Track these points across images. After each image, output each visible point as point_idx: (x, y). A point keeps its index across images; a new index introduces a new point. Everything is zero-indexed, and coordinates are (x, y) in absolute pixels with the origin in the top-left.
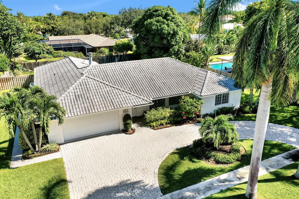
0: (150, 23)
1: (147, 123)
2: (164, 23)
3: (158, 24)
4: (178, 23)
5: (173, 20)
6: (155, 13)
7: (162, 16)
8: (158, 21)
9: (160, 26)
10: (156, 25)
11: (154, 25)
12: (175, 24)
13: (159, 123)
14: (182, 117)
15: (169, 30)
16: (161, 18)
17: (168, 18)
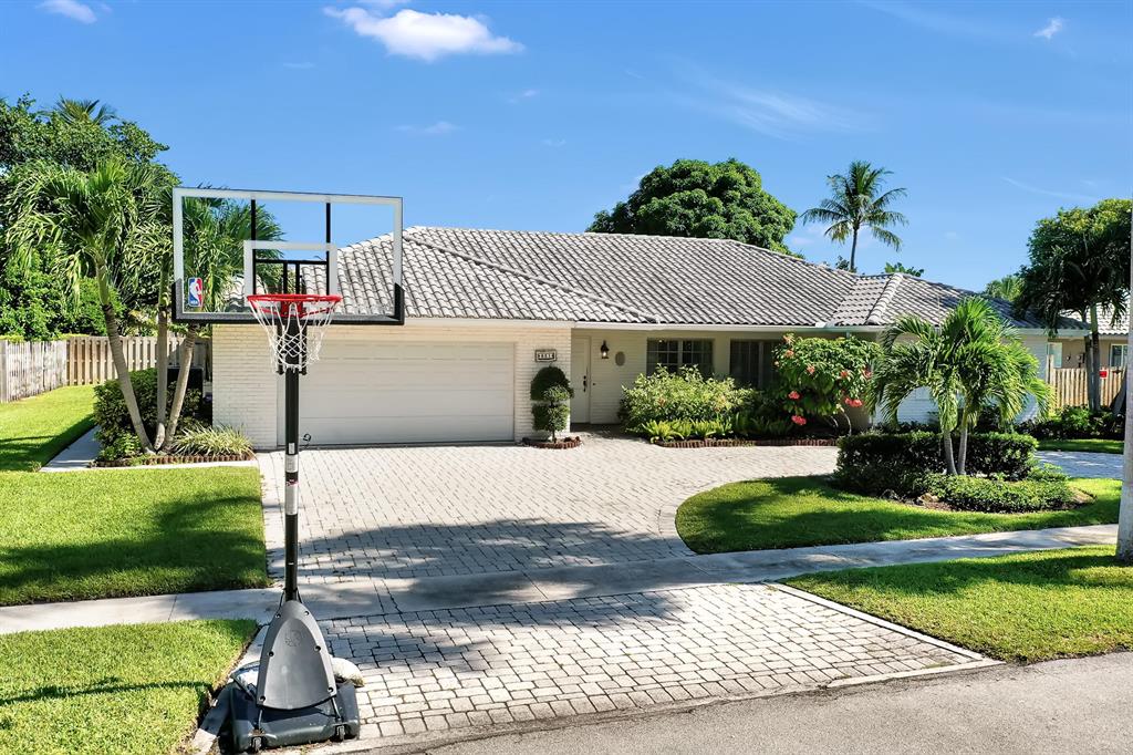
0: (657, 212)
1: (635, 423)
2: (711, 209)
3: (690, 213)
4: (765, 212)
5: (749, 201)
6: (677, 182)
7: (705, 189)
8: (689, 204)
9: (698, 218)
10: (685, 216)
11: (673, 215)
12: (754, 215)
13: (685, 427)
14: (787, 416)
15: (732, 231)
16: (700, 194)
17: (731, 193)
